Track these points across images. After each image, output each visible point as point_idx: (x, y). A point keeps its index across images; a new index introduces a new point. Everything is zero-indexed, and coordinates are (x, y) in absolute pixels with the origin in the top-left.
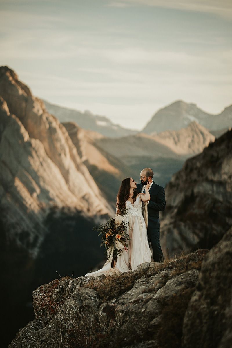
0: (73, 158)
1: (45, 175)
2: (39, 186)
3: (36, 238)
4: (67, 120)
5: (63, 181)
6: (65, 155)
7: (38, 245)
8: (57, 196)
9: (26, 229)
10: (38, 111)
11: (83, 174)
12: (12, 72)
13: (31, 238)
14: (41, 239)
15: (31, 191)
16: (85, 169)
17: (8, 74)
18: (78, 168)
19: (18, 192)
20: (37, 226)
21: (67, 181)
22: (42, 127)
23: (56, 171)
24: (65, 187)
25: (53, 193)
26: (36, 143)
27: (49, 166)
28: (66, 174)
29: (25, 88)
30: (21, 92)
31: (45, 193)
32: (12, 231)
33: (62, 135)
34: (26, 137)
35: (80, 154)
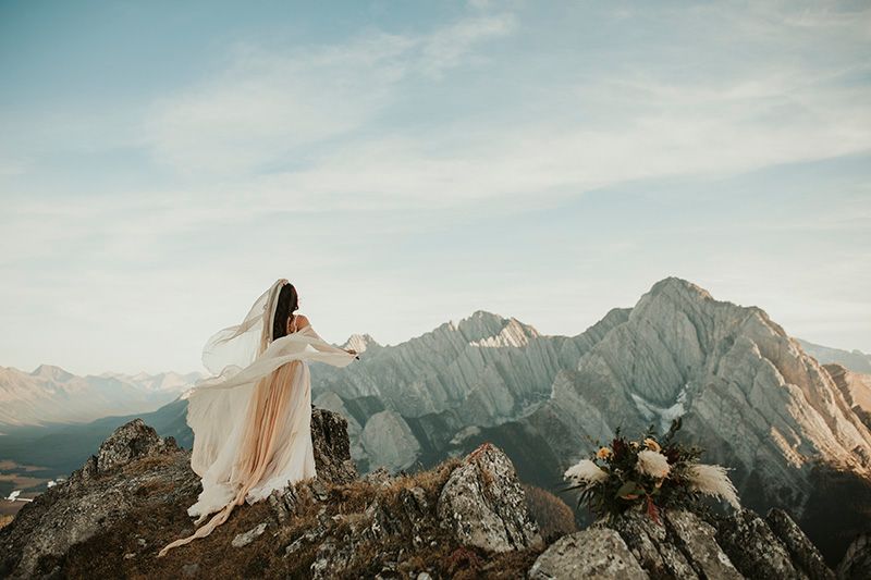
0: (840, 404)
1: (806, 424)
2: (800, 437)
3: (800, 496)
4: (831, 362)
5: (829, 431)
6: (830, 402)
7: (802, 504)
8: (822, 448)
9: (787, 485)
10: (795, 352)
11: (854, 423)
12: (762, 312)
13: (794, 495)
14: (806, 497)
15: (791, 442)
16: (855, 417)
17: (757, 314)
18: (847, 416)
19: (776, 443)
20: (799, 481)
21: (834, 431)
22: (800, 370)
23: (820, 419)
24: (833, 438)
25: (817, 444)
26: (793, 388)
27: (810, 414)
28: (832, 423)
29: (778, 328)
30: (773, 333)
31: (807, 444)
32: (771, 486)
33: (825, 380)
34: (782, 382)
35: (849, 400)
